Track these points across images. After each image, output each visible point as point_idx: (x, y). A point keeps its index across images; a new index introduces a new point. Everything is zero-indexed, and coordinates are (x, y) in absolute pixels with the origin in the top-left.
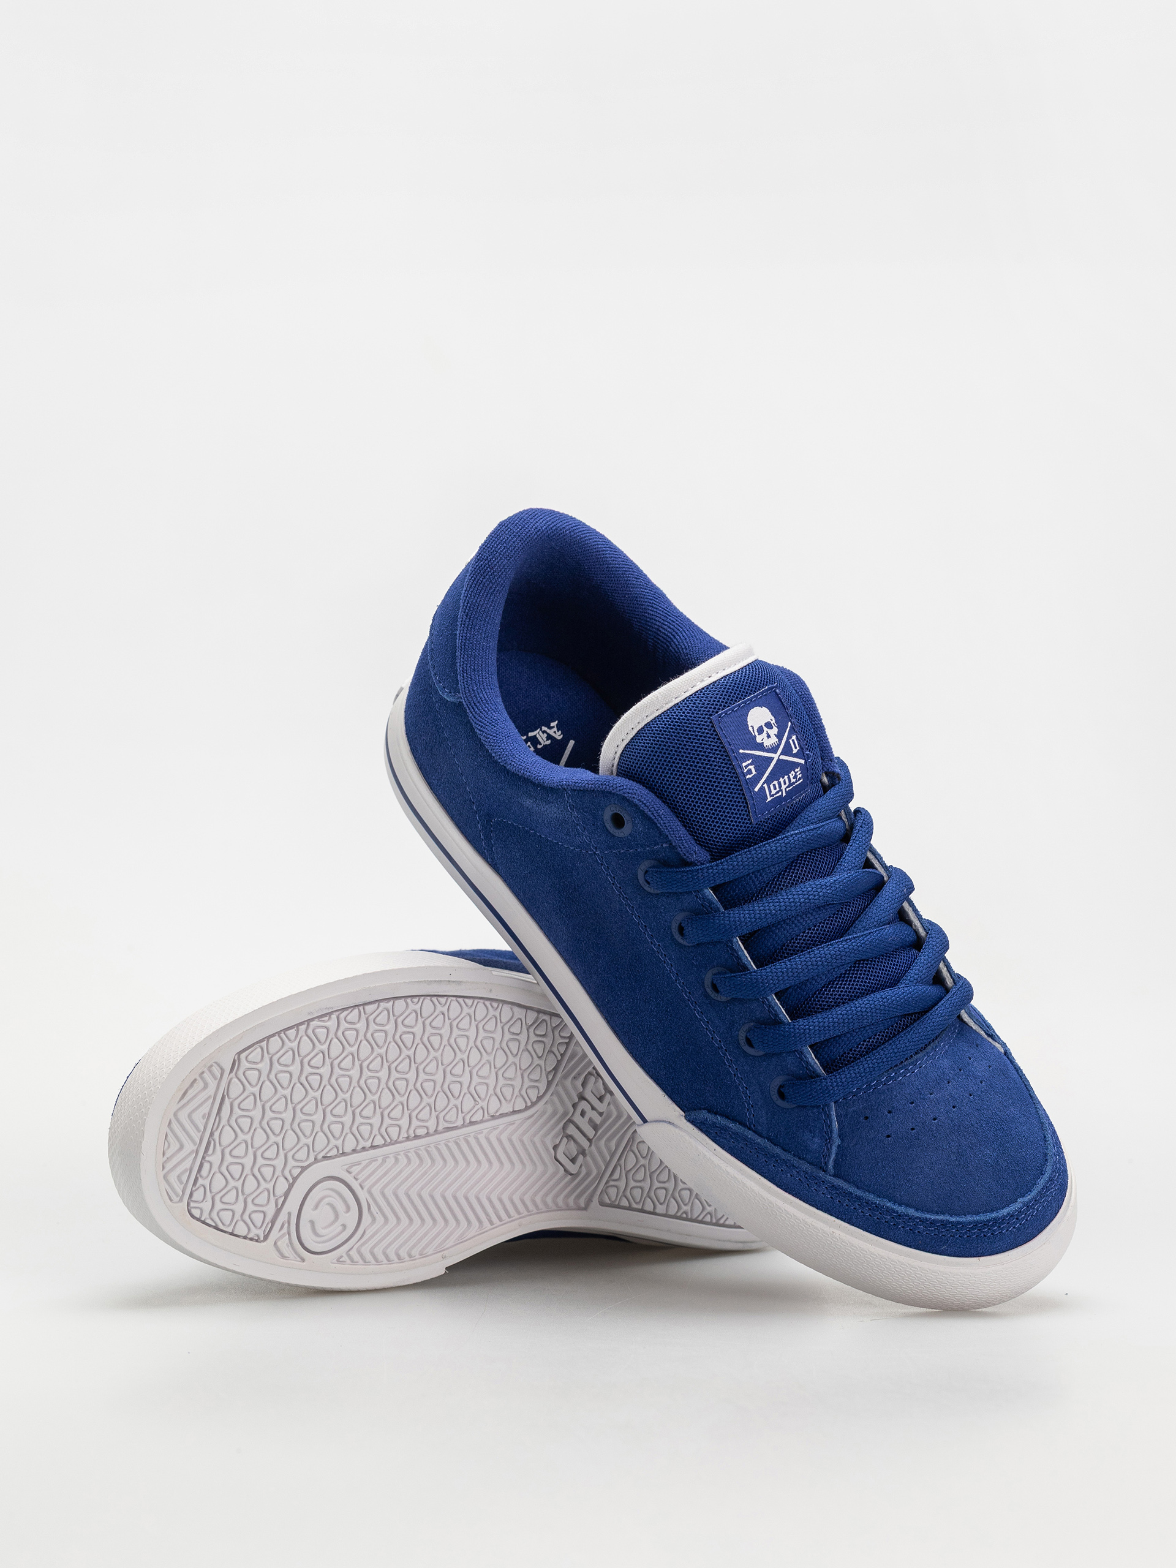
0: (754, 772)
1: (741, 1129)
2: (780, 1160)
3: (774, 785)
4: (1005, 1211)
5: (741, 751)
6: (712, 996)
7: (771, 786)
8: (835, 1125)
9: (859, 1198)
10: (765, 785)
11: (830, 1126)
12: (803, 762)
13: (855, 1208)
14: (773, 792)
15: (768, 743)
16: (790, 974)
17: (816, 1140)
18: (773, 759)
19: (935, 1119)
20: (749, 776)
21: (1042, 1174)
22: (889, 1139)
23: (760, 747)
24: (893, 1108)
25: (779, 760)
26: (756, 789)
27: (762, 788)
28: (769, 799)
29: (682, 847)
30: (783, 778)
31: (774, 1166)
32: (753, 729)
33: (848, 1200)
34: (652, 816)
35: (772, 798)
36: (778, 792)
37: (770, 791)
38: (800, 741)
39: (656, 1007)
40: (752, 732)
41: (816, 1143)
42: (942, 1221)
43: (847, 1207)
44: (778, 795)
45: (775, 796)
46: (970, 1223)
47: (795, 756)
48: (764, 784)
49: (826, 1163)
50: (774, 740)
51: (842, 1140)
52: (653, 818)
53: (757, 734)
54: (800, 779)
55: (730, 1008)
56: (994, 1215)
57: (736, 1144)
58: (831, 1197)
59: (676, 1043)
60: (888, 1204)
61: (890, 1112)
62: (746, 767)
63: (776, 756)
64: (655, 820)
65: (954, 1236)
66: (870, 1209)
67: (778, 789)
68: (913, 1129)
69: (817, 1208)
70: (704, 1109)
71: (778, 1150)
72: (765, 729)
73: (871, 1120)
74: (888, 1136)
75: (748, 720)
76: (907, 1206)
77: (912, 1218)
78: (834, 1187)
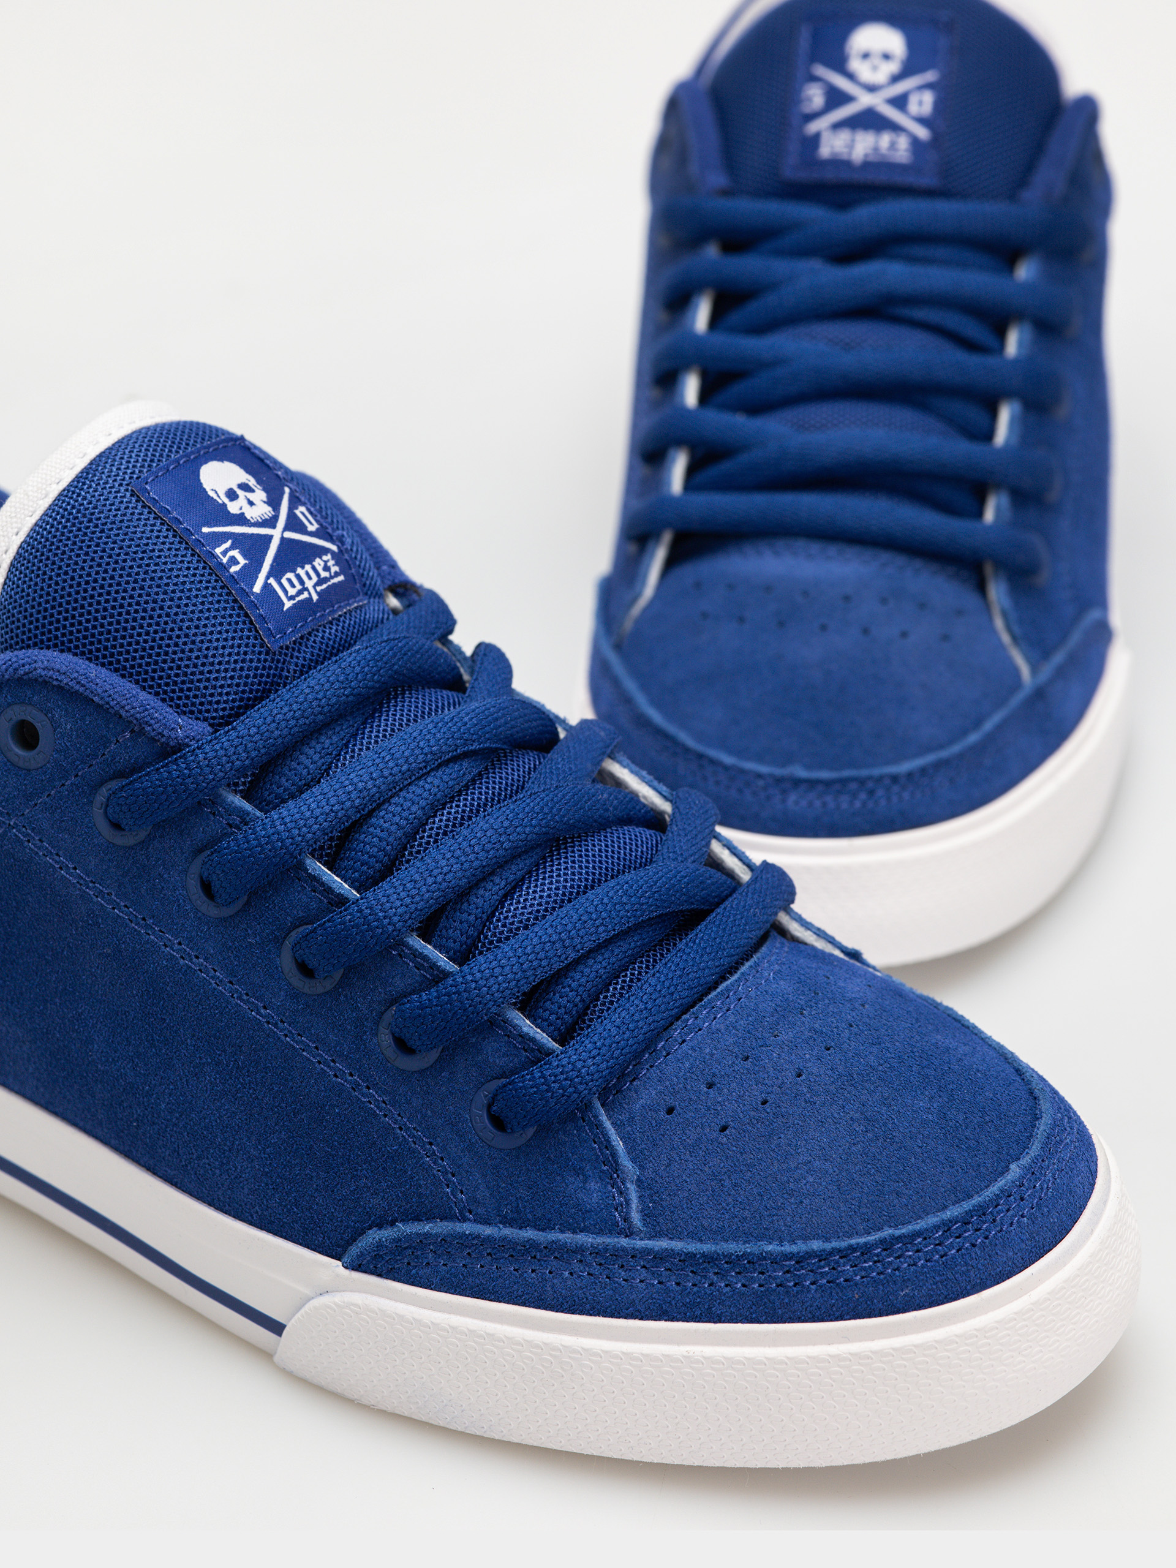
0: (242, 561)
1: (448, 1226)
2: (541, 1251)
3: (289, 580)
4: (994, 1189)
5: (205, 530)
6: (306, 990)
7: (284, 581)
8: (619, 1145)
9: (710, 1259)
10: (272, 581)
11: (608, 1145)
12: (334, 548)
13: (711, 1285)
14: (292, 592)
15: (251, 513)
16: (430, 880)
17: (593, 1185)
18: (269, 538)
19: (799, 1075)
20: (234, 569)
21: (1038, 1118)
22: (727, 1132)
23: (241, 519)
24: (714, 1075)
25: (283, 539)
26: (257, 588)
27: (266, 586)
28: (288, 604)
29: (153, 722)
30: (303, 568)
31: (533, 1271)
32: (216, 492)
33: (692, 1272)
34: (77, 687)
35: (292, 602)
36: (300, 593)
37: (285, 591)
38: (316, 516)
39: (217, 1073)
40: (215, 497)
41: (593, 1192)
42: (882, 1241)
43: (695, 1289)
44: (302, 597)
45: (298, 599)
46: (936, 1228)
47: (311, 534)
48: (268, 578)
49: (626, 1219)
50: (265, 511)
51: (642, 1167)
52: (82, 689)
53: (226, 501)
54: (337, 574)
55: (346, 996)
56: (976, 1200)
57: (449, 1265)
58: (660, 1283)
59: (276, 1125)
60: (770, 1248)
61: (710, 1086)
62: (225, 553)
63: (277, 534)
64: (87, 693)
65: (915, 1264)
66: (739, 1273)
67: (299, 587)
68: (764, 1102)
69: (641, 1319)
70: (370, 1228)
71: (530, 1234)
72: (240, 492)
73: (681, 1111)
74: (724, 1129)
75: (202, 481)
76: (806, 1238)
77: (823, 1256)
78: (660, 1257)
